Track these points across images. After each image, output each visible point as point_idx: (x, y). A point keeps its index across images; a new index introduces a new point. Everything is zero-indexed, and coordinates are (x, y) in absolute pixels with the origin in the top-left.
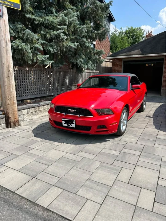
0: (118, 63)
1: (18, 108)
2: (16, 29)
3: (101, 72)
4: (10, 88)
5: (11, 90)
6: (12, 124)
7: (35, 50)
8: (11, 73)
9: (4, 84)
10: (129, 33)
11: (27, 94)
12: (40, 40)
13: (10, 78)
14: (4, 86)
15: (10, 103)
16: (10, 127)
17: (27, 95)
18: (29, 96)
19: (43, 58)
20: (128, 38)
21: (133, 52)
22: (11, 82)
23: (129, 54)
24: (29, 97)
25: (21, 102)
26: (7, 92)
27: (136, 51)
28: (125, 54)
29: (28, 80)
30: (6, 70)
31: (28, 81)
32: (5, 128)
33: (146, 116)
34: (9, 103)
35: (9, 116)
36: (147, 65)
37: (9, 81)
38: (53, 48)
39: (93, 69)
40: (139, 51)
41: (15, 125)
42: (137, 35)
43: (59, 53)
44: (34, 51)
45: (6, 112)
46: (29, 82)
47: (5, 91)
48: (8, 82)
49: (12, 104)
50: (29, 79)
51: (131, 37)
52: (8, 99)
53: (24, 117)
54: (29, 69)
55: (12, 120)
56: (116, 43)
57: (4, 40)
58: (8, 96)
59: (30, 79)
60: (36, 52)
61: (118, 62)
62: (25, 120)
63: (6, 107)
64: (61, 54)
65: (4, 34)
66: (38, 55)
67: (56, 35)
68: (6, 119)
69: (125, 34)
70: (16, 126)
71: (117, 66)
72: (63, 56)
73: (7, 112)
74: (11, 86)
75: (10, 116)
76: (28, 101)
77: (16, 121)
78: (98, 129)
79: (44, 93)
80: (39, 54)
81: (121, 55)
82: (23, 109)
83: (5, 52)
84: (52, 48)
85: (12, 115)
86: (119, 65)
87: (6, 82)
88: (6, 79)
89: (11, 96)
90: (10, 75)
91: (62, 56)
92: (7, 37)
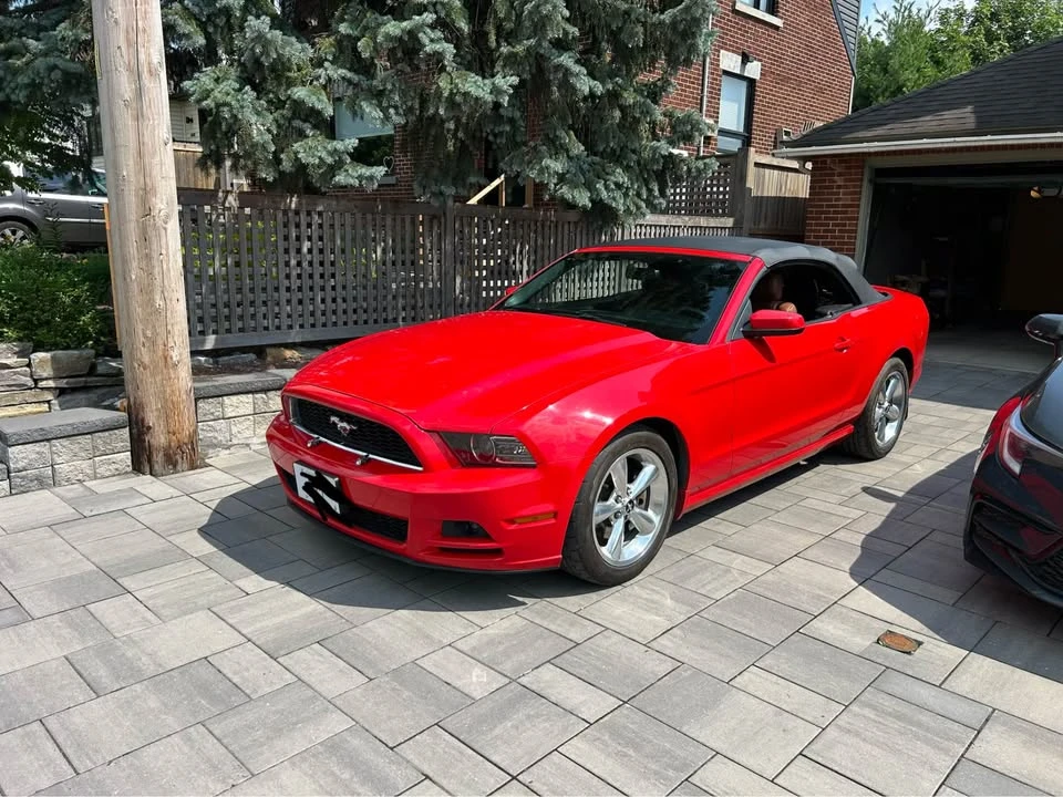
0: (839, 181)
1: (198, 385)
2: (213, 14)
3: (746, 226)
4: (152, 291)
5: (159, 302)
6: (159, 458)
7: (295, 115)
8: (160, 222)
9: (124, 272)
10: (994, 17)
11: (286, 322)
12: (326, 64)
13: (154, 247)
14: (125, 279)
15: (152, 361)
16: (147, 469)
17: (284, 327)
18: (293, 332)
19: (324, 155)
20: (990, 43)
21: (928, 122)
22: (155, 263)
23: (902, 132)
24: (296, 336)
25: (252, 356)
26: (138, 311)
27: (948, 114)
28: (880, 131)
29: (293, 253)
30: (134, 206)
31: (293, 262)
32: (126, 473)
33: (866, 490)
34: (146, 360)
35: (143, 420)
36: (1033, 194)
37: (148, 257)
38: (385, 104)
39: (633, 208)
40: (966, 115)
41: (171, 463)
42: (1041, 27)
43: (449, 130)
44: (290, 120)
45: (132, 400)
46: (299, 264)
47: (128, 304)
48: (143, 265)
49: (162, 364)
50: (299, 251)
51: (1009, 39)
52: (142, 339)
53: (234, 430)
54: (299, 204)
55: (159, 438)
56: (897, 72)
57: (129, 69)
58: (139, 328)
59: (305, 250)
60: (297, 123)
61: (840, 175)
62: (235, 441)
63: (134, 379)
64: (460, 135)
65: (128, 40)
66: (307, 137)
67: (400, 39)
68: (135, 431)
69: (977, 20)
70: (175, 466)
71: (838, 194)
72: (468, 142)
73: (138, 402)
74: (158, 282)
75: (151, 418)
76: (288, 353)
77: (179, 447)
78: (445, 537)
79: (381, 321)
80: (310, 132)
81: (861, 134)
82: (227, 390)
83: (130, 122)
84: (380, 105)
85: (159, 417)
86: (844, 194)
87: (135, 264)
88: (133, 249)
89: (154, 327)
90: (151, 233)
91: (462, 142)
92: (142, 57)
